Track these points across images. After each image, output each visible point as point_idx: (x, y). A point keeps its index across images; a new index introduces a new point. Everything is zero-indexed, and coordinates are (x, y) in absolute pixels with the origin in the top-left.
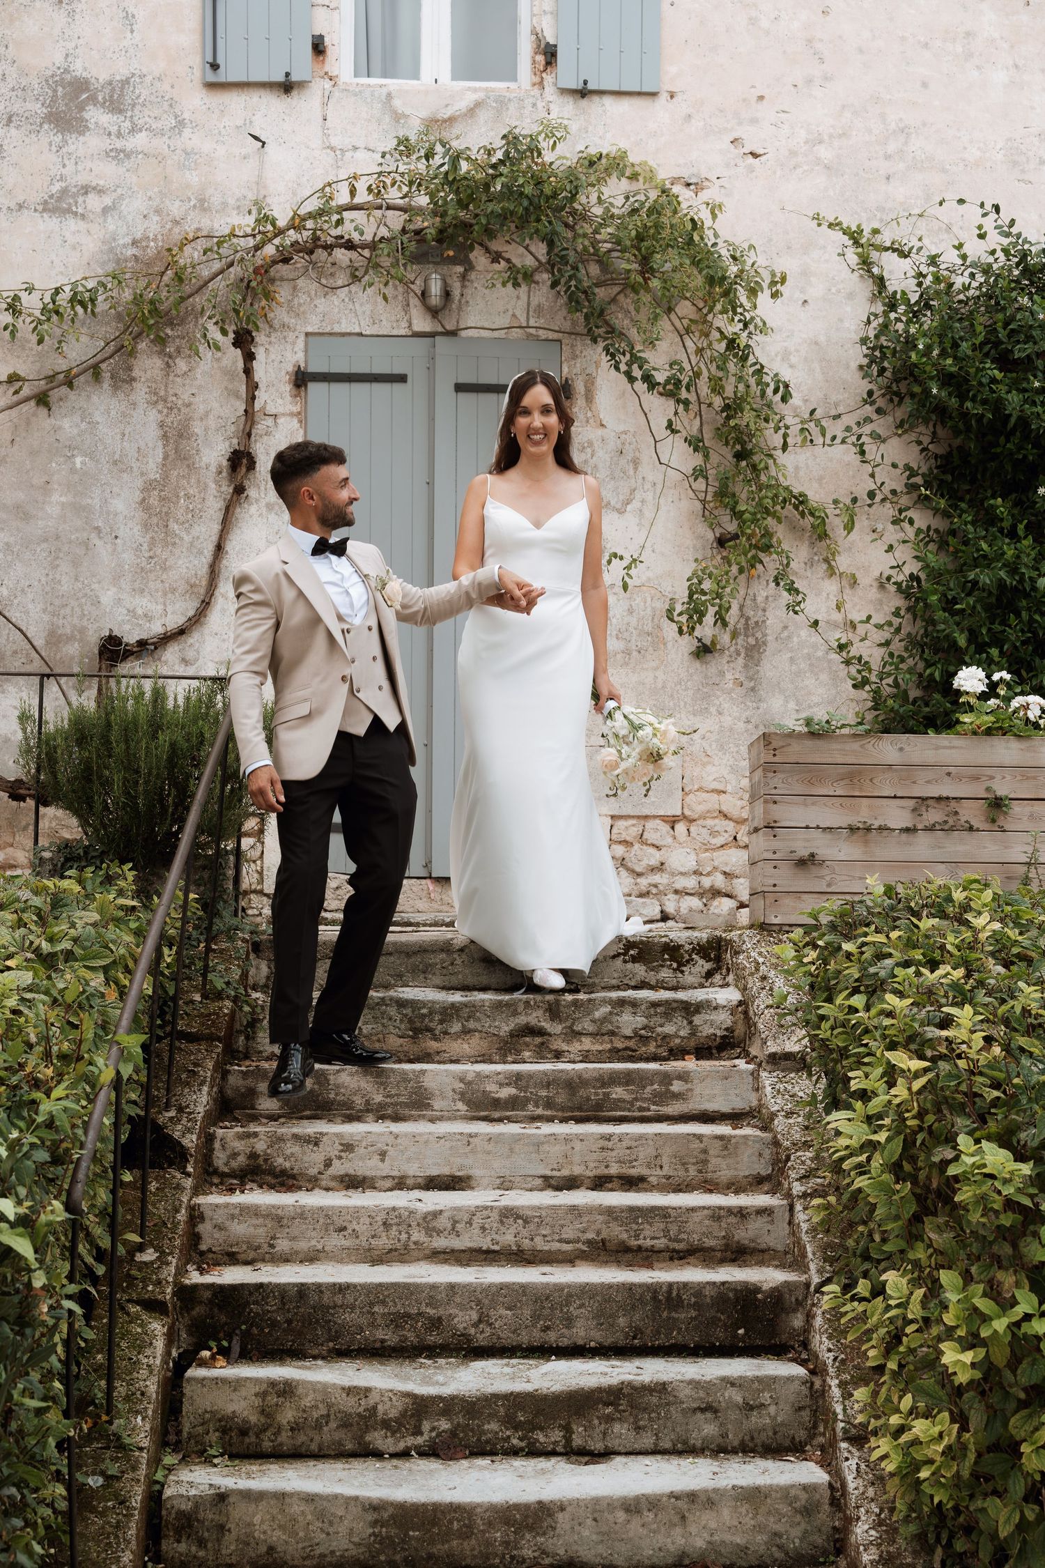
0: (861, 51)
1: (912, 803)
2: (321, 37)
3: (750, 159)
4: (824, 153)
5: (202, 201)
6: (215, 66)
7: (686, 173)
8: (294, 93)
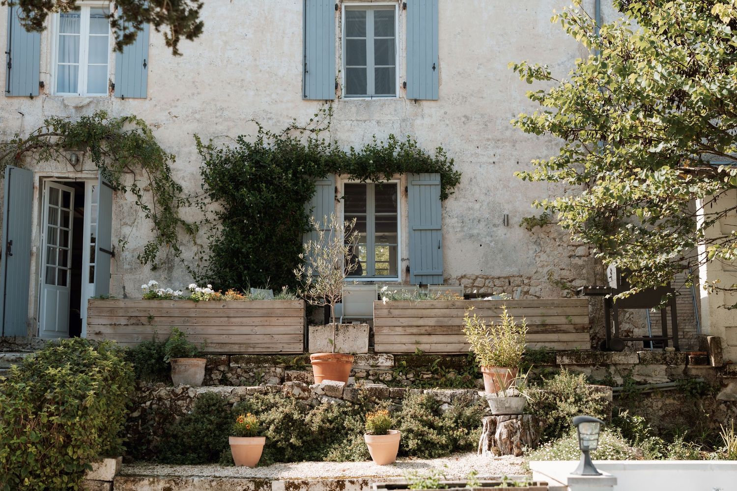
0: (209, 85)
1: (127, 318)
2: (43, 82)
3: (174, 118)
4: (197, 116)
5: (4, 132)
6: (9, 92)
7: (154, 122)
8: (34, 99)
